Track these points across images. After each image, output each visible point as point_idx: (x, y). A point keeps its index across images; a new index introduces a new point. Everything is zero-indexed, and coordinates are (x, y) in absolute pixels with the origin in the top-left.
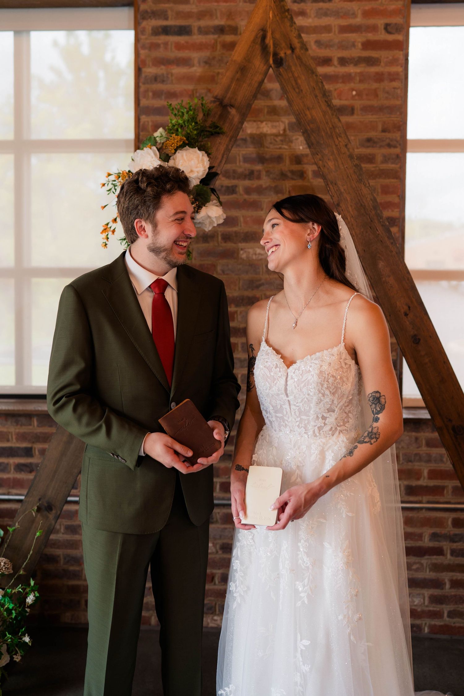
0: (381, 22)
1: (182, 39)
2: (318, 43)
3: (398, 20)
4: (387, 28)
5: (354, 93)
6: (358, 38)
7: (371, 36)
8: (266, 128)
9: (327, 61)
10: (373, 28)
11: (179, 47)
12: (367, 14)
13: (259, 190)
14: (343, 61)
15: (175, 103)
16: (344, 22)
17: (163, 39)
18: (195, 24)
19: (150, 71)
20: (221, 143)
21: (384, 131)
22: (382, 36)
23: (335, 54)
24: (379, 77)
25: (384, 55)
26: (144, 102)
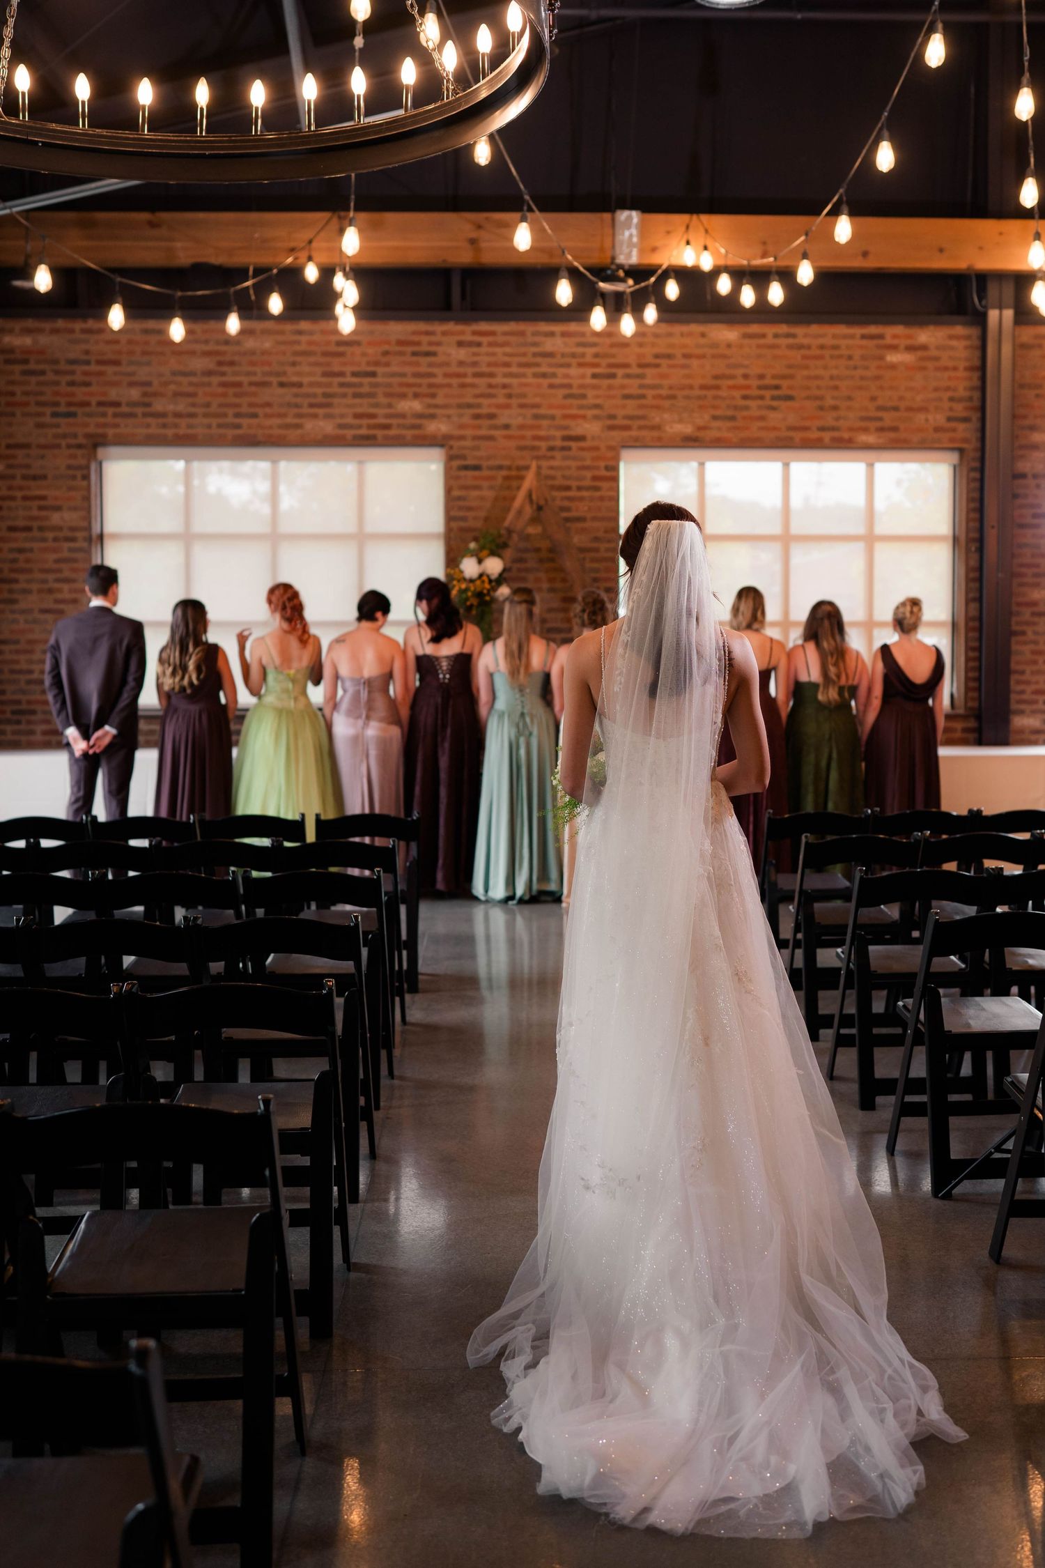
0: (602, 464)
1: (476, 473)
2: (564, 477)
3: (611, 463)
4: (607, 468)
5: (586, 508)
6: (589, 474)
7: (597, 473)
8: (531, 530)
9: (568, 488)
10: (597, 468)
11: (475, 478)
12: (594, 459)
13: (527, 570)
14: (579, 488)
15: (470, 514)
16: (580, 463)
17: (463, 473)
18: (484, 464)
19: (456, 493)
20: (508, 553)
21: (606, 532)
22: (604, 473)
23: (574, 484)
24: (602, 499)
25: (604, 485)
26: (453, 513)
